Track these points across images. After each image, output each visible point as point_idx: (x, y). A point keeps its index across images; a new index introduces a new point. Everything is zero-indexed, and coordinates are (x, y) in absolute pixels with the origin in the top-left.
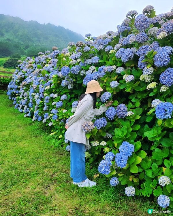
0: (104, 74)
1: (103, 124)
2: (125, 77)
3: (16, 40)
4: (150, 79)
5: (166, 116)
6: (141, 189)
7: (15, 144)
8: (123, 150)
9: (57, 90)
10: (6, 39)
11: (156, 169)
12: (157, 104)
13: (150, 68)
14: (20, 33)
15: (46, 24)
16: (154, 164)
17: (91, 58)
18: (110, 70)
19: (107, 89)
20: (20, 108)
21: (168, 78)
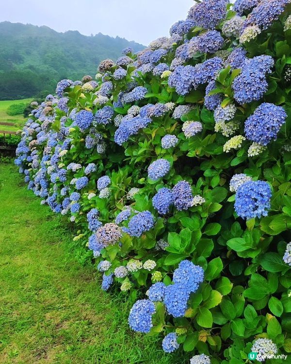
0: (148, 121)
1: (144, 226)
2: (186, 126)
3: (44, 68)
4: (230, 130)
5: (256, 212)
6: (224, 361)
7: (8, 259)
8: (180, 278)
9: (82, 156)
10: (27, 65)
11: (254, 319)
12: (239, 184)
13: (228, 107)
14: (50, 54)
15: (94, 36)
16: (249, 306)
17: (131, 91)
18: (160, 111)
19: (158, 151)
20: (36, 188)
21: (259, 127)
